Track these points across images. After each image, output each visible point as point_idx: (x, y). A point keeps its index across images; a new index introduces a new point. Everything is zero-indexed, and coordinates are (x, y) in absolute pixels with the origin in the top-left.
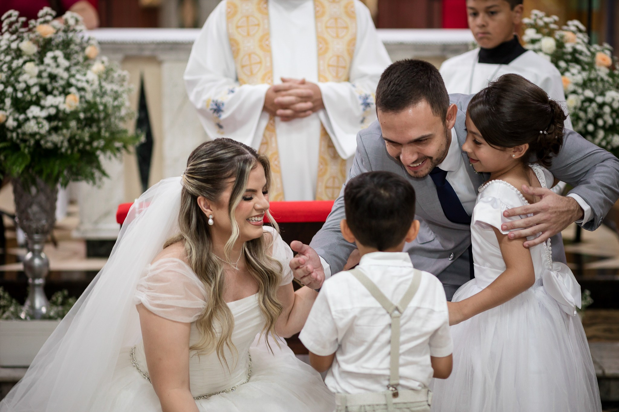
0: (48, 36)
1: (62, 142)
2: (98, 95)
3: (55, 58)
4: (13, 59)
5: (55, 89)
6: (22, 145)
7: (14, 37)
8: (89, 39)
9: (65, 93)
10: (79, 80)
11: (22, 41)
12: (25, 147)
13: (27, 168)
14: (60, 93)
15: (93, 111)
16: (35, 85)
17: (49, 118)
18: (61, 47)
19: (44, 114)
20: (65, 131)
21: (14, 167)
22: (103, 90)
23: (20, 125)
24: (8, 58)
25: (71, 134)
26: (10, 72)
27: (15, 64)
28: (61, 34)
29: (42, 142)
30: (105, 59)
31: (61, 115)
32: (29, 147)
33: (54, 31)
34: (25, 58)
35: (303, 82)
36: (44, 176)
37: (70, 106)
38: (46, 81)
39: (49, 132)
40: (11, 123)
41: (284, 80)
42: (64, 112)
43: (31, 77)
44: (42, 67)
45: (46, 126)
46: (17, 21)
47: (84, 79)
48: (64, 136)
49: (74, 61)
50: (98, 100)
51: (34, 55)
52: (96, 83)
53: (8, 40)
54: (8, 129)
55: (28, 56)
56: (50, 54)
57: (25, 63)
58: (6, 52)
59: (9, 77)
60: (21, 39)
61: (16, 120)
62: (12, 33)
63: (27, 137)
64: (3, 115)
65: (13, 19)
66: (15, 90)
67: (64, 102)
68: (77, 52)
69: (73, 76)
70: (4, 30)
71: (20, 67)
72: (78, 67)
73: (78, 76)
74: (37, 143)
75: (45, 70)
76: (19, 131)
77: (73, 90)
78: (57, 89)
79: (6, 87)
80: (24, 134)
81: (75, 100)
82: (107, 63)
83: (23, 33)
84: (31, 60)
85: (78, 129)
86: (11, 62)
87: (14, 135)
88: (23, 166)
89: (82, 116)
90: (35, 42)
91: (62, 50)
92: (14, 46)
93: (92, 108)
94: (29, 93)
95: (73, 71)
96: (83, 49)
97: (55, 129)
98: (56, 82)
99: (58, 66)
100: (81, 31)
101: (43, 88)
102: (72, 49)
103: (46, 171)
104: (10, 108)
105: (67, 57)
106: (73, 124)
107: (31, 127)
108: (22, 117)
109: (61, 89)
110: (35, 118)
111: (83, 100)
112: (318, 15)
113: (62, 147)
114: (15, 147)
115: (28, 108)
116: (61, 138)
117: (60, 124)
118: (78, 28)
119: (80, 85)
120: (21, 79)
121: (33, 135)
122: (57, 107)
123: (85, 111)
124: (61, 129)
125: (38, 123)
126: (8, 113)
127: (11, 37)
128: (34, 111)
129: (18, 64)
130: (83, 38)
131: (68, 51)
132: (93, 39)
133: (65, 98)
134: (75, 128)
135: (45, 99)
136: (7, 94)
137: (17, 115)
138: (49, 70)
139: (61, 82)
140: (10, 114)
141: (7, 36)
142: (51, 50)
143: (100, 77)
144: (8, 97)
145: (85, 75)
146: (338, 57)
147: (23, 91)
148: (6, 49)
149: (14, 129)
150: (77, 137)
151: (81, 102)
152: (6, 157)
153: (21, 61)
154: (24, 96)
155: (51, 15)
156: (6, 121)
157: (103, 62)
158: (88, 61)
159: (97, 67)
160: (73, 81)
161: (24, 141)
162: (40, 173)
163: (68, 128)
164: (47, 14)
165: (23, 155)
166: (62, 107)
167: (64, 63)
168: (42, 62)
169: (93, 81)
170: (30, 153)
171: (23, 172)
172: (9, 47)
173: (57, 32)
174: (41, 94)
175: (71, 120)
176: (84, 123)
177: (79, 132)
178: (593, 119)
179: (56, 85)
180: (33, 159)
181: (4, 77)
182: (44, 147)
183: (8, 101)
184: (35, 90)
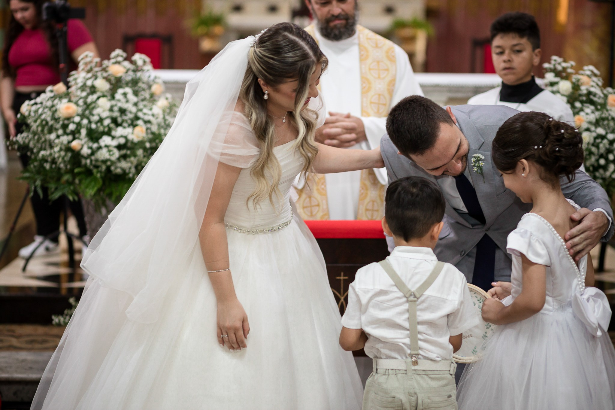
0: (119, 75)
1: (130, 168)
2: (162, 127)
3: (125, 94)
4: (88, 95)
5: (125, 122)
6: (95, 171)
7: (90, 75)
8: (155, 78)
9: (133, 124)
10: (146, 113)
11: (96, 79)
13: (99, 191)
14: (129, 126)
15: (156, 140)
16: (107, 117)
17: (119, 147)
18: (130, 85)
19: (115, 143)
20: (132, 159)
21: (88, 190)
22: (167, 122)
23: (93, 153)
24: (84, 94)
25: (138, 160)
26: (85, 106)
27: (90, 99)
28: (131, 73)
29: (113, 168)
30: (169, 95)
31: (129, 144)
32: (101, 172)
33: (124, 70)
34: (99, 94)
35: (348, 116)
36: (113, 198)
37: (138, 137)
38: (116, 114)
39: (119, 159)
40: (86, 151)
41: (331, 114)
42: (132, 141)
43: (104, 111)
44: (113, 102)
45: (117, 154)
46: (92, 61)
47: (150, 113)
48: (132, 162)
49: (141, 97)
50: (162, 131)
51: (106, 91)
52: (161, 116)
53: (84, 77)
54: (83, 156)
55: (102, 92)
56: (120, 91)
57: (98, 98)
58: (82, 89)
59: (84, 110)
60: (95, 77)
61: (91, 148)
62: (88, 72)
63: (99, 164)
64: (79, 144)
65: (89, 59)
66: (90, 122)
67: (133, 133)
68: (144, 90)
69: (141, 110)
70: (80, 69)
71: (95, 102)
72: (145, 103)
73: (145, 111)
74: (108, 169)
75: (116, 105)
76: (93, 158)
77: (140, 122)
78: (127, 121)
79: (82, 119)
80: (97, 160)
81: (142, 131)
82: (170, 100)
83: (97, 72)
84: (104, 96)
85: (144, 156)
86: (86, 97)
87: (88, 161)
88: (95, 189)
89: (148, 145)
90: (108, 80)
91: (131, 87)
92: (89, 83)
93: (157, 138)
94: (102, 124)
95: (141, 106)
96: (150, 87)
97: (124, 157)
98: (126, 115)
99: (127, 101)
100: (148, 70)
101: (114, 121)
102: (140, 87)
103: (116, 194)
104: (85, 137)
105: (136, 93)
106: (140, 152)
107: (103, 154)
108: (95, 146)
109: (129, 122)
110: (107, 146)
111: (149, 131)
112: (362, 58)
113: (129, 173)
114: (88, 173)
115: (101, 138)
116: (129, 165)
117: (128, 152)
118: (146, 68)
119: (147, 118)
120: (95, 112)
121: (105, 161)
122: (126, 137)
123: (150, 141)
124: (129, 156)
125: (109, 151)
126: (83, 142)
127: (86, 75)
128: (106, 140)
129: (92, 99)
130: (149, 77)
131: (136, 88)
132: (159, 78)
133: (133, 130)
134: (142, 156)
135: (116, 131)
136: (83, 126)
137: (91, 144)
138: (119, 104)
139: (130, 116)
140: (85, 143)
141: (83, 74)
142: (121, 87)
143: (164, 111)
144: (84, 128)
145: (151, 109)
146: (379, 95)
147: (96, 123)
148: (82, 86)
149: (89, 156)
150: (143, 164)
151: (147, 133)
152: (80, 181)
153: (95, 97)
154: (97, 127)
155: (122, 56)
156: (81, 149)
157: (167, 99)
158: (153, 98)
159: (162, 103)
160: (140, 114)
161: (97, 167)
162: (110, 195)
163: (135, 156)
164: (118, 56)
165: (96, 179)
166: (130, 137)
167: (133, 98)
168: (113, 97)
169: (158, 114)
170: (101, 177)
171: (95, 195)
172: (85, 84)
173: (127, 72)
174: (112, 126)
175: (138, 149)
176: (149, 152)
177: (143, 159)
178: (605, 154)
179: (125, 118)
180: (104, 183)
181: (80, 110)
182: (114, 172)
183: (84, 132)
184: (107, 122)
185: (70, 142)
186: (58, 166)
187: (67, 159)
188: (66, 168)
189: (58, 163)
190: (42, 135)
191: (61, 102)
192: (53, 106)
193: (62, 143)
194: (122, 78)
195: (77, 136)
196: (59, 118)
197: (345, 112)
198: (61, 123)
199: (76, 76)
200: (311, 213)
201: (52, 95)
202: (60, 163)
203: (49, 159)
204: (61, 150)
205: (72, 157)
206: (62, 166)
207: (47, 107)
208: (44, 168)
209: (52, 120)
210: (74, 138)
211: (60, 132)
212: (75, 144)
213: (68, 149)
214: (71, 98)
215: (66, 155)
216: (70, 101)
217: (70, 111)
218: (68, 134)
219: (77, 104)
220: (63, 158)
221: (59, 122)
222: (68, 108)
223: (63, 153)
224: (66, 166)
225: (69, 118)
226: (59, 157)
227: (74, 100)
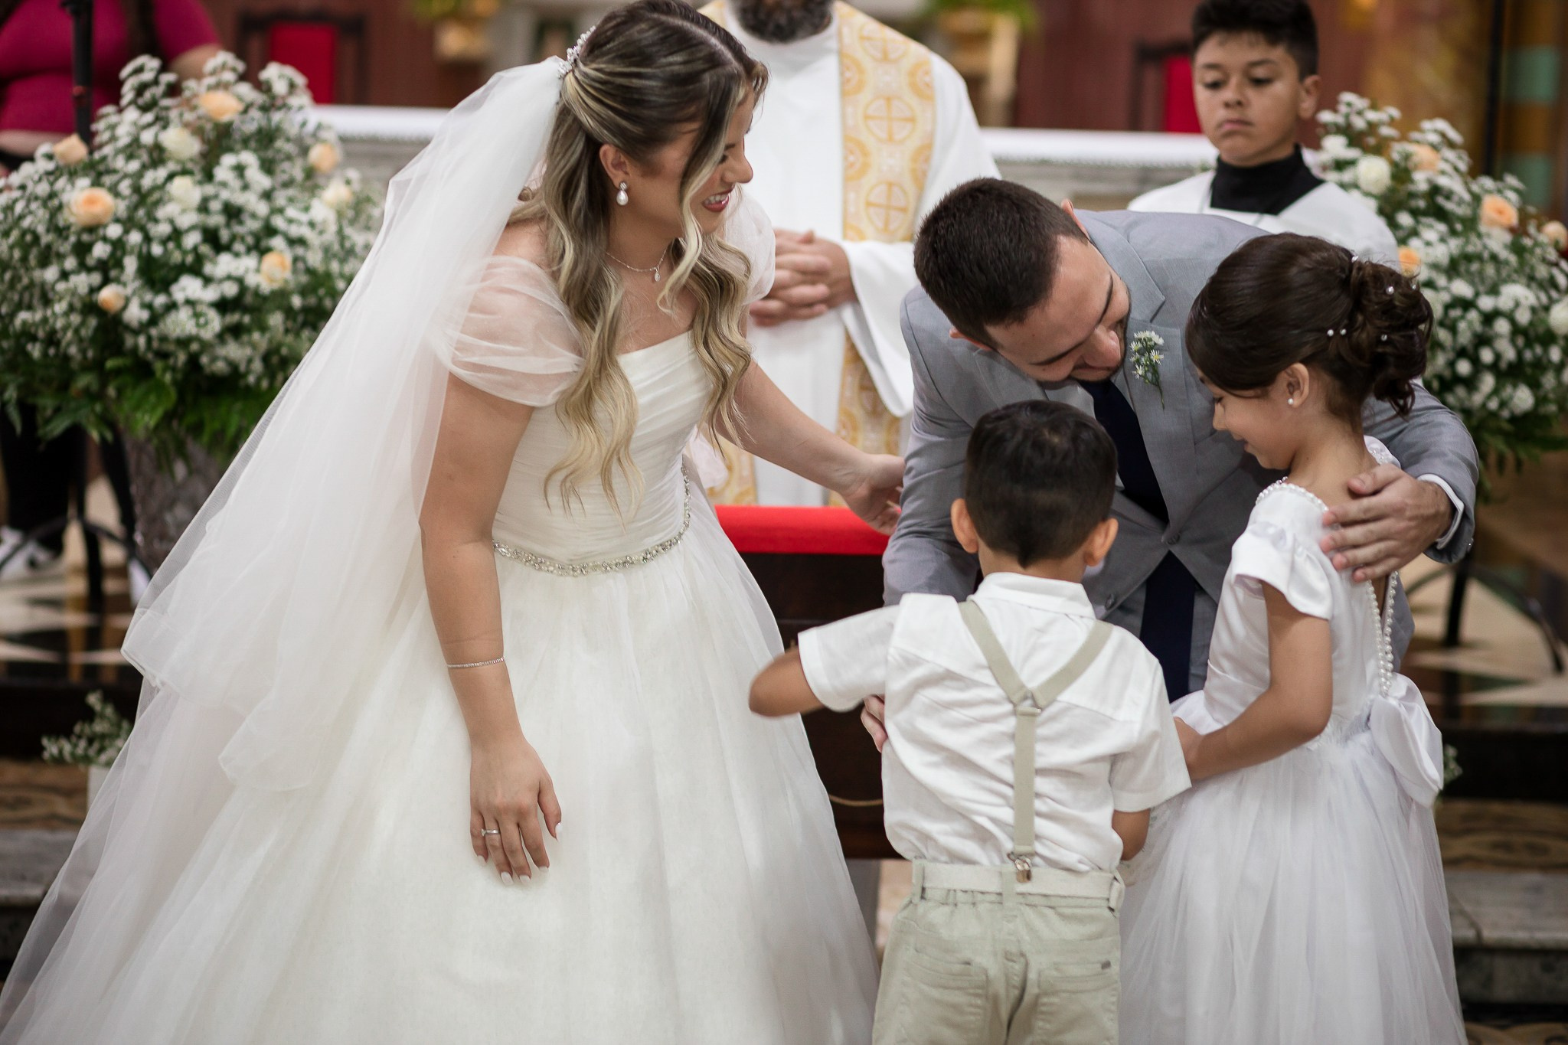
0: (225, 118)
1: (250, 361)
2: (335, 256)
3: (240, 169)
4: (144, 167)
5: (239, 240)
6: (158, 366)
7: (149, 117)
8: (319, 127)
9: (259, 247)
10: (294, 219)
11: (165, 127)
12: (165, 370)
13: (168, 417)
14: (249, 250)
15: (322, 292)
16: (193, 228)
17: (223, 306)
18: (253, 144)
19: (211, 294)
20: (256, 336)
21: (139, 415)
22: (347, 244)
23: (154, 320)
24: (134, 166)
25: (270, 341)
26: (135, 198)
27: (149, 179)
28: (255, 113)
29: (204, 360)
30: (353, 174)
31: (248, 299)
32: (174, 369)
33: (240, 107)
34: (172, 166)
35: (809, 240)
36: (206, 438)
37: (271, 280)
38: (216, 220)
39: (221, 337)
40: (135, 314)
42: (256, 293)
43: (184, 211)
44: (209, 189)
45: (215, 322)
46: (156, 82)
47: (304, 218)
48: (254, 346)
49: (285, 177)
50: (335, 266)
51: (191, 160)
52: (332, 228)
53: (135, 124)
54: (127, 328)
55: (179, 161)
56: (228, 160)
57: (171, 177)
58: (128, 152)
59: (135, 208)
60: (163, 122)
61: (149, 306)
62: (145, 109)
63: (171, 347)
64: (118, 295)
65: (147, 76)
66: (148, 239)
67: (258, 270)
68: (289, 158)
69: (280, 211)
70: (125, 101)
71: (161, 187)
72: (291, 192)
73: (291, 212)
74: (193, 361)
75: (216, 196)
76: (154, 332)
77: (277, 242)
78: (243, 239)
79: (126, 232)
80: (164, 339)
81: (283, 265)
82: (356, 186)
83: (167, 108)
84: (185, 172)
85: (287, 331)
86: (139, 174)
87: (142, 341)
88: (159, 412)
89: (297, 301)
90: (198, 131)
91: (255, 151)
92: (147, 137)
93: (322, 285)
94: (179, 246)
95: (280, 198)
96: (305, 151)
97: (235, 331)
98: (241, 223)
99: (246, 187)
100: (301, 108)
101: (211, 237)
102: (279, 151)
103: (211, 426)
104: (135, 278)
105: (268, 167)
106: (276, 320)
107: (181, 323)
108: (160, 300)
109: (250, 240)
110: (189, 302)
111: (300, 265)
112: (848, 90)
113: (248, 372)
114: (141, 370)
115: (175, 280)
116: (248, 351)
117: (247, 319)
118: (295, 101)
119: (295, 231)
120: (161, 213)
121: (184, 342)
122: (240, 281)
123: (304, 292)
124: (248, 330)
125: (197, 315)
126: (129, 291)
127: (141, 116)
128: (188, 287)
129: (155, 180)
130: (304, 124)
131: (270, 154)
132: (329, 127)
133: (260, 262)
134: (281, 329)
135: (214, 262)
136: (128, 248)
137: (148, 297)
138: (225, 195)
139: (253, 225)
140: (134, 293)
141: (131, 115)
142: (230, 150)
143: (340, 215)
144: (131, 253)
145: (307, 209)
146: (890, 185)
147: (164, 242)
148: (129, 146)
149: (144, 328)
150: (284, 351)
151: (295, 271)
152: (120, 391)
153: (161, 173)
154: (166, 250)
155: (232, 69)
156: (125, 307)
157: (348, 182)
158: (313, 181)
159: (335, 192)
160: (278, 222)
161: (164, 355)
162: (197, 429)
163: (263, 328)
164: (222, 68)
165: (160, 387)
166: (252, 280)
167: (262, 181)
168: (209, 176)
169: (325, 222)
170: (175, 382)
171: (157, 427)
172: (135, 142)
173: (245, 111)
174: (205, 249)
175: (271, 311)
176: (300, 319)
177: (290, 339)
178: (1470, 348)
179: (238, 229)
180: (181, 398)
181: (121, 207)
182: (207, 370)
183: (131, 264)
184: (192, 240)
185: (94, 290)
186: (62, 350)
187: (86, 332)
188: (85, 357)
189: (64, 344)
190: (22, 271)
191: (73, 184)
192: (52, 195)
193: (74, 292)
194: (234, 126)
195: (113, 273)
196: (68, 228)
197: (801, 228)
198: (73, 239)
199: (114, 119)
201: (50, 166)
202: (69, 344)
203: (41, 334)
204: (71, 309)
205: (97, 329)
206: (73, 350)
207: (36, 198)
208: (27, 355)
209: (48, 231)
210: (106, 281)
211: (70, 263)
212: (109, 295)
213: (90, 307)
214: (100, 174)
215: (83, 323)
216: (96, 183)
217: (97, 210)
218: (89, 270)
219: (114, 191)
220: (77, 331)
221: (66, 238)
222: (91, 201)
223: (75, 319)
224: (83, 352)
225: (93, 228)
226: (65, 329)
227: (108, 180)
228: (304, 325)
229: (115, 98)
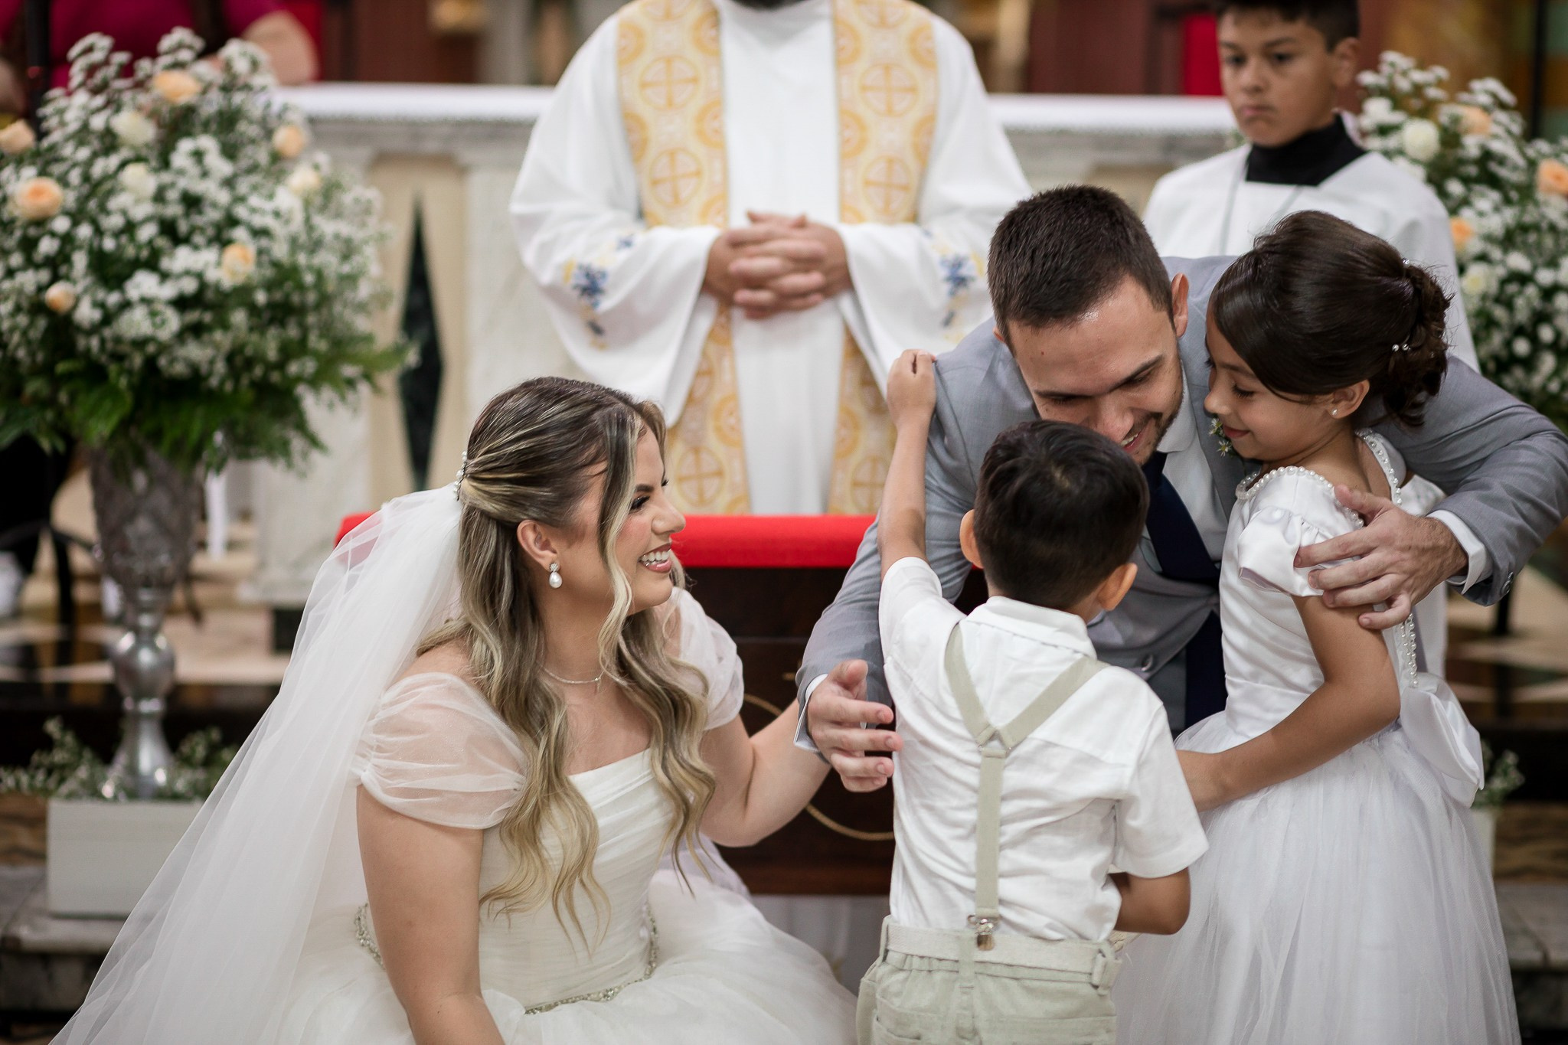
0: (184, 101)
1: (212, 362)
2: (302, 247)
3: (198, 155)
4: (95, 155)
5: (198, 232)
6: (113, 369)
7: (99, 100)
8: (285, 108)
9: (221, 239)
10: (257, 208)
11: (118, 109)
12: (120, 374)
13: (125, 425)
14: (210, 242)
15: (289, 285)
16: (148, 220)
17: (181, 303)
18: (214, 127)
19: (168, 291)
20: (218, 335)
21: (93, 423)
23: (108, 318)
24: (84, 153)
25: (233, 342)
26: (86, 189)
27: (99, 168)
28: (215, 95)
29: (163, 362)
30: (322, 158)
31: (210, 295)
32: (130, 372)
33: (199, 88)
34: (124, 153)
35: (801, 224)
36: (166, 445)
37: (234, 273)
38: (174, 210)
39: (181, 336)
40: (87, 314)
41: (754, 218)
42: (217, 287)
43: (138, 201)
44: (166, 177)
45: (173, 321)
46: (106, 62)
47: (268, 206)
48: (217, 346)
49: (244, 163)
50: (302, 259)
51: (147, 145)
52: (298, 218)
53: (84, 107)
54: (78, 329)
55: (133, 147)
56: (185, 146)
57: (123, 165)
58: (78, 138)
59: (83, 201)
60: (114, 105)
61: (100, 305)
62: (96, 91)
63: (125, 348)
64: (68, 294)
65: (98, 56)
66: (99, 232)
67: (219, 264)
68: (253, 141)
69: (242, 199)
71: (113, 176)
72: (255, 178)
73: (255, 201)
74: (151, 363)
75: (173, 185)
76: (107, 332)
77: (240, 233)
78: (202, 230)
79: (76, 223)
80: (118, 340)
81: (245, 258)
82: (326, 170)
83: (120, 91)
84: (138, 159)
85: (251, 329)
86: (89, 163)
87: (95, 343)
88: (114, 420)
89: (261, 297)
90: (153, 115)
91: (216, 134)
92: (98, 122)
93: (287, 279)
94: (132, 239)
95: (243, 187)
96: (269, 133)
97: (195, 331)
98: (200, 212)
99: (205, 174)
100: (263, 89)
101: (168, 228)
102: (241, 134)
103: (172, 433)
104: (86, 275)
105: (230, 152)
106: (239, 317)
107: (136, 323)
108: (113, 298)
109: (211, 232)
110: (146, 301)
111: (265, 258)
112: (843, 59)
113: (210, 374)
114: (94, 374)
115: (129, 276)
116: (209, 352)
117: (207, 317)
118: (258, 81)
119: (258, 221)
120: (114, 203)
121: (140, 343)
122: (199, 276)
123: (270, 286)
124: (209, 329)
125: (153, 314)
126: (79, 288)
127: (91, 100)
128: (143, 284)
129: (106, 169)
130: (268, 106)
131: (232, 137)
132: (294, 109)
133: (221, 255)
134: (244, 328)
135: (171, 255)
136: (77, 243)
137: (101, 294)
138: (183, 183)
139: (212, 215)
140: (86, 291)
141: (81, 98)
142: (189, 134)
143: (307, 204)
144: (80, 248)
145: (271, 196)
146: (891, 161)
147: (117, 234)
148: (79, 131)
149: (95, 329)
150: (249, 351)
151: (259, 264)
152: (73, 398)
153: (113, 161)
154: (119, 247)
155: (190, 47)
156: (75, 306)
157: (316, 167)
158: (278, 165)
159: (303, 178)
160: (241, 212)
161: (119, 358)
162: (156, 436)
163: (225, 326)
164: (180, 46)
165: (115, 393)
166: (212, 275)
167: (220, 166)
168: (165, 164)
169: (291, 212)
170: (131, 386)
171: (113, 436)
172: (85, 128)
173: (205, 91)
174: (162, 242)
175: (234, 308)
176: (266, 316)
177: (255, 338)
178: (1529, 329)
179: (198, 220)
180: (138, 404)
181: (70, 198)
182: (166, 373)
183: (80, 260)
184: (146, 232)
185: (42, 289)
186: (9, 354)
187: (35, 334)
188: (34, 361)
189: (11, 347)
191: (18, 178)
193: (20, 292)
194: (194, 108)
195: (63, 269)
196: (12, 221)
197: (793, 211)
198: (18, 233)
199: (62, 103)
200: (701, 493)
202: (18, 346)
204: (18, 309)
205: (48, 331)
206: (21, 353)
210: (55, 278)
211: (16, 260)
212: (58, 294)
213: (38, 307)
214: (48, 163)
215: (31, 324)
216: (43, 173)
217: (44, 202)
218: (37, 267)
219: (63, 181)
220: (24, 333)
221: (11, 233)
222: (37, 193)
223: (23, 320)
224: (32, 354)
225: (41, 222)
226: (12, 330)
227: (57, 169)
228: (272, 321)
229: (63, 81)
